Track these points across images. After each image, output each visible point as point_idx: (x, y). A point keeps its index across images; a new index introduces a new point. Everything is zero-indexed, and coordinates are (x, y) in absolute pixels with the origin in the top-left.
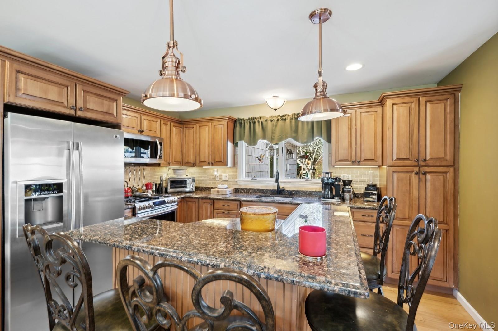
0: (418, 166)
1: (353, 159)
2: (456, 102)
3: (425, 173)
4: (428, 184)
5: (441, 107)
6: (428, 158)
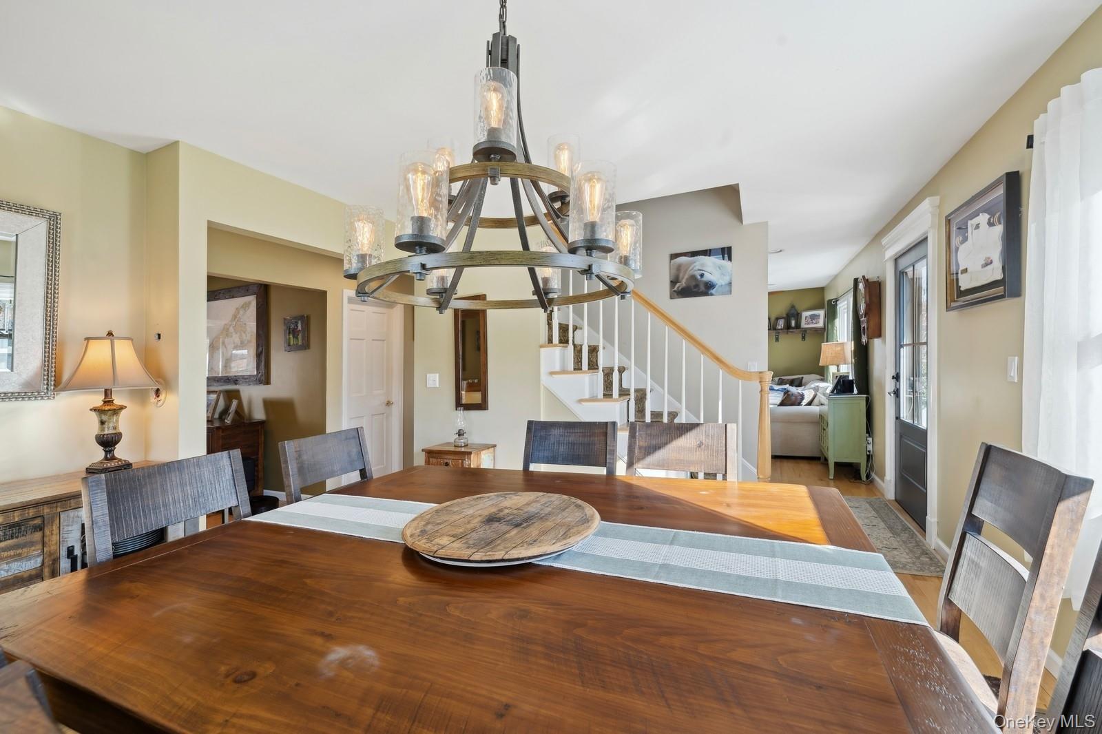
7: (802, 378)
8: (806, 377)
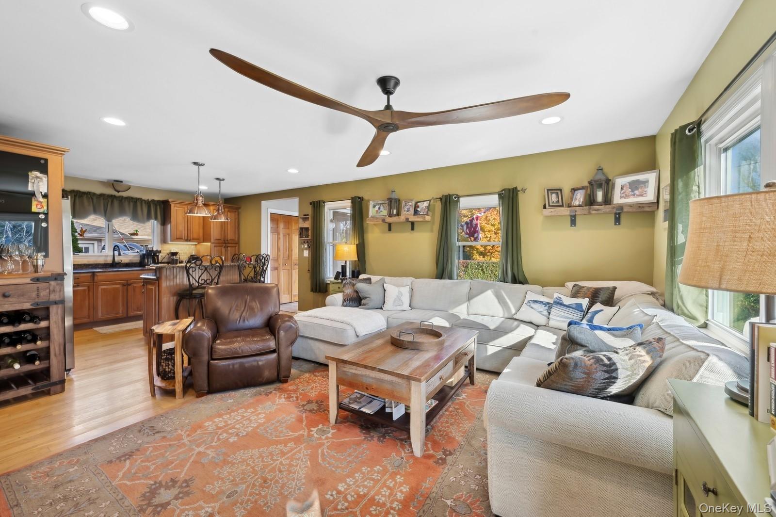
0: (225, 243)
1: (186, 238)
2: (238, 214)
3: (228, 247)
4: (229, 252)
5: (233, 215)
6: (229, 239)
7: (615, 288)
8: (623, 287)
